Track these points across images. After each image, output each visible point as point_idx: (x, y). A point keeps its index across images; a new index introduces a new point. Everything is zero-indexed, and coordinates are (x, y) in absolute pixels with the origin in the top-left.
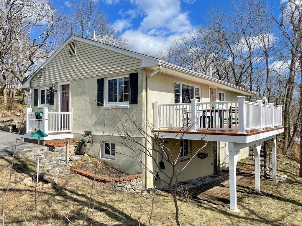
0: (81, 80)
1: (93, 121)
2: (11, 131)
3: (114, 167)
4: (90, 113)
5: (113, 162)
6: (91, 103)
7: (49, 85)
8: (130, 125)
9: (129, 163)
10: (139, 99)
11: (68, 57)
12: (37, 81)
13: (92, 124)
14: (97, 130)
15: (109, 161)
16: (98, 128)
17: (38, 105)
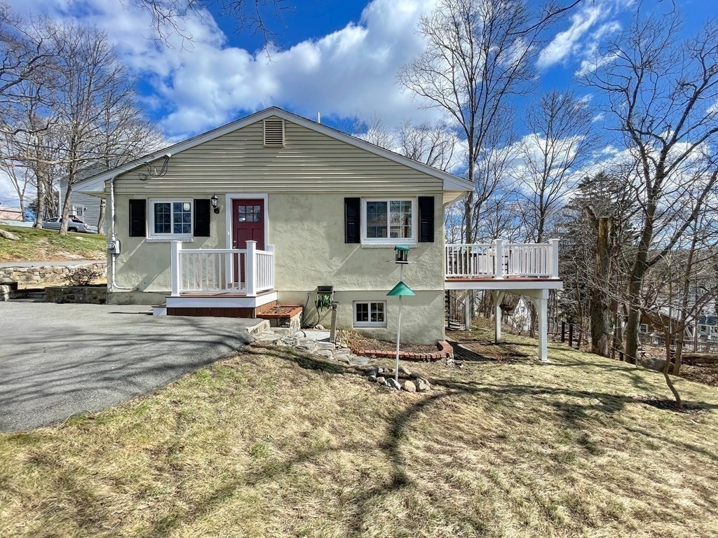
0: (299, 196)
1: (334, 268)
2: (6, 297)
3: (386, 339)
4: (327, 255)
5: (383, 331)
6: (329, 237)
7: (193, 196)
8: (418, 274)
9: (418, 329)
10: (436, 236)
11: (261, 147)
12: (141, 182)
13: (331, 272)
14: (343, 283)
15: (373, 331)
16: (348, 278)
17: (145, 236)
